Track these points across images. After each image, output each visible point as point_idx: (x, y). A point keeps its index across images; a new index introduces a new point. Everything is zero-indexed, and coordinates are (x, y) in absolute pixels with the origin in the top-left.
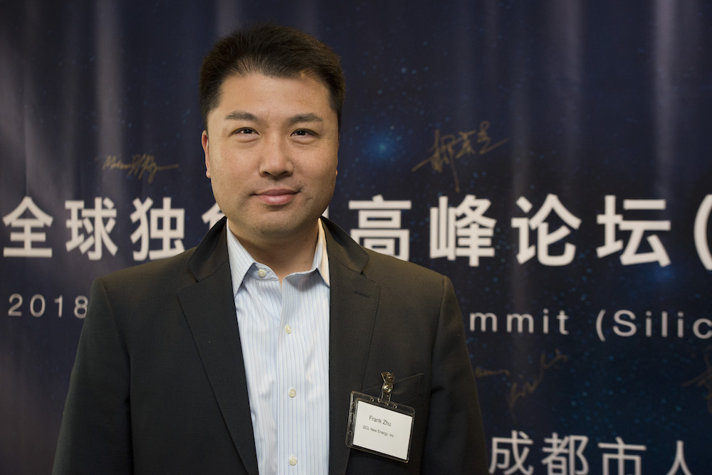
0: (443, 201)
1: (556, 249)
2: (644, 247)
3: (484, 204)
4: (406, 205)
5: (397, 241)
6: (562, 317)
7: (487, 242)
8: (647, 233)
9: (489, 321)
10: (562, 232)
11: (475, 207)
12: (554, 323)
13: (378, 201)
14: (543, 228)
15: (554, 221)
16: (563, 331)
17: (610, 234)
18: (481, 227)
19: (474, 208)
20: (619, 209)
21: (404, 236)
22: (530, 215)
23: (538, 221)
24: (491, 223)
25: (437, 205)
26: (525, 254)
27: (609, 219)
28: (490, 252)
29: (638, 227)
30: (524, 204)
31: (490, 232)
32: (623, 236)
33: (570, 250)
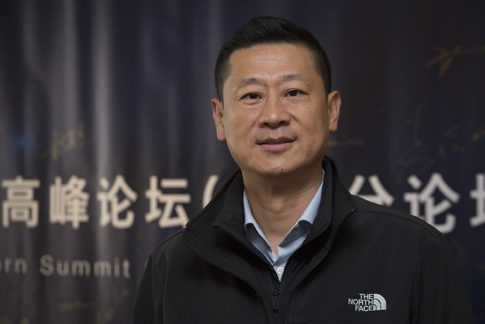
0: (58, 181)
1: (122, 216)
2: (174, 214)
3: (82, 183)
4: (35, 183)
5: (30, 210)
6: (126, 265)
7: (83, 210)
8: (176, 204)
9: (84, 268)
10: (126, 204)
11: (77, 184)
12: (122, 269)
13: (19, 181)
14: (115, 200)
15: (121, 196)
16: (126, 274)
17: (153, 205)
18: (81, 199)
19: (76, 186)
20: (159, 187)
21: (35, 206)
22: (108, 190)
23: (112, 195)
24: (85, 196)
25: (53, 183)
26: (104, 219)
27: (153, 194)
28: (85, 218)
29: (170, 200)
30: (104, 183)
31: (84, 203)
32: (161, 206)
33: (130, 217)
